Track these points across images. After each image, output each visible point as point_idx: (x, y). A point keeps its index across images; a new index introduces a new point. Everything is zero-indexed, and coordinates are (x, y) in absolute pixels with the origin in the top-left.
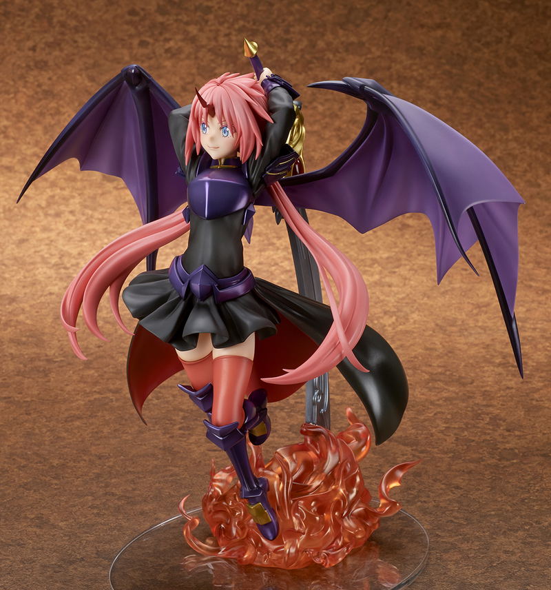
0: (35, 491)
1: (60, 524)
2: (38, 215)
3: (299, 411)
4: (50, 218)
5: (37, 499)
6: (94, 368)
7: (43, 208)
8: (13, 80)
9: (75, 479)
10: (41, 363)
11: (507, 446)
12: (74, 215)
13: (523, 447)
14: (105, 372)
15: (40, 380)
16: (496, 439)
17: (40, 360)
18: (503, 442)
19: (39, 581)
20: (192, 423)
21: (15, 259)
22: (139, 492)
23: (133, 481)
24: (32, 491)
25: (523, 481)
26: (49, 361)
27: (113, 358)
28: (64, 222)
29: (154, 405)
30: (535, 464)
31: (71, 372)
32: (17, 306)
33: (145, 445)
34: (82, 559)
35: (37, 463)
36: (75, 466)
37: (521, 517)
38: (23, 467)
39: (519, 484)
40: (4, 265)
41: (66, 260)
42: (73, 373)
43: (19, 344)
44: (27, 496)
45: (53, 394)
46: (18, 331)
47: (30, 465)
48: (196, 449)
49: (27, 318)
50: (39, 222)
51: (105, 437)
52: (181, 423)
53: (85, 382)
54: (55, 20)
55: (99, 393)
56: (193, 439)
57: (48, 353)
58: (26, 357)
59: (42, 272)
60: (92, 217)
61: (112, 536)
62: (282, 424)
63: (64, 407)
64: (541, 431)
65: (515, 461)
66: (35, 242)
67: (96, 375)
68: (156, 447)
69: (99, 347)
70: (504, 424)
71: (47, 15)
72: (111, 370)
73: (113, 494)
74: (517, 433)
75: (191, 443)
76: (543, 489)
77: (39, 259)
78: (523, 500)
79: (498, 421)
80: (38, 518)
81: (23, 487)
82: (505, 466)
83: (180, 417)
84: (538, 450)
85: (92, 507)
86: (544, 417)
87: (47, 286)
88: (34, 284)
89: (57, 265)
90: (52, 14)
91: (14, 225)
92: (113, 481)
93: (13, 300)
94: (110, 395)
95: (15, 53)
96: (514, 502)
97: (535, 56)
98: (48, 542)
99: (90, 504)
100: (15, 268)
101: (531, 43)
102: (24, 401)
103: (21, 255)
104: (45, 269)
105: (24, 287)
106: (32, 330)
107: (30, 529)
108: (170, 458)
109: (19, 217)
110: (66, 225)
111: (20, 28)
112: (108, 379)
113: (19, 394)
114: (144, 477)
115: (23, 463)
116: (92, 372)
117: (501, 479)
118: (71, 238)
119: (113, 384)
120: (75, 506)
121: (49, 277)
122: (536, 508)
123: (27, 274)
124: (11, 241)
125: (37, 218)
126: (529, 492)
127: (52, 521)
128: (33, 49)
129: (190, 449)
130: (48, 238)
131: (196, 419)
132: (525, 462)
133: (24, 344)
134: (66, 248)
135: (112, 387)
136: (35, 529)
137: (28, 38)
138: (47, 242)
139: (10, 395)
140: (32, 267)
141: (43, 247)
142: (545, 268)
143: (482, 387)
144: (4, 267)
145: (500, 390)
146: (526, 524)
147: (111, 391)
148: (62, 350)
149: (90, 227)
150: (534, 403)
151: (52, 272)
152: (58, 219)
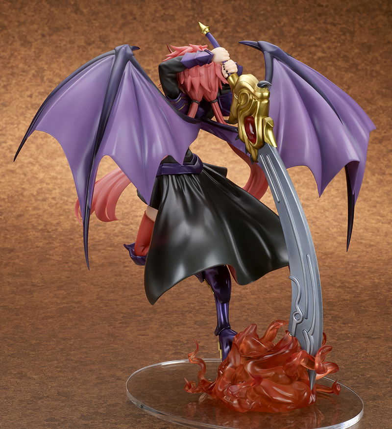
0: (18, 358)
1: (34, 377)
2: (31, 200)
3: (202, 313)
4: (39, 202)
5: (19, 363)
6: (64, 290)
7: (34, 196)
8: (17, 116)
9: (46, 352)
10: (28, 287)
11: (343, 332)
12: (55, 200)
13: (354, 333)
14: (72, 292)
15: (27, 296)
16: (335, 328)
17: (27, 285)
18: (340, 330)
19: (17, 409)
20: (129, 320)
21: (15, 226)
22: (89, 359)
23: (86, 353)
24: (16, 358)
25: (353, 352)
26: (34, 286)
27: (77, 284)
28: (49, 204)
29: (104, 310)
30: (361, 342)
31: (48, 292)
32: (14, 254)
33: (96, 332)
34: (48, 396)
35: (21, 342)
36: (47, 345)
37: (351, 372)
38: (11, 345)
39: (350, 354)
40: (7, 230)
41: (48, 227)
42: (50, 292)
43: (14, 276)
44: (12, 361)
45: (35, 304)
46: (14, 269)
47: (16, 344)
48: (130, 334)
49: (21, 261)
50: (32, 204)
51: (69, 328)
52: (121, 320)
53: (57, 298)
54: (45, 78)
55: (67, 303)
56: (128, 329)
57: (34, 281)
58: (19, 283)
59: (32, 234)
60: (67, 201)
61: (69, 383)
62: (190, 320)
63: (41, 312)
64: (366, 324)
65: (348, 341)
66: (28, 217)
67: (65, 293)
68: (103, 333)
69: (68, 277)
70: (341, 320)
71: (40, 75)
72: (76, 291)
73: (72, 360)
74: (350, 325)
75: (127, 331)
76: (367, 356)
77: (30, 227)
78: (353, 362)
79: (337, 318)
80: (19, 373)
81: (10, 356)
82: (341, 344)
83: (121, 317)
84: (364, 334)
85: (57, 367)
86: (369, 316)
87: (35, 242)
88: (27, 241)
89: (43, 230)
90: (44, 74)
91: (15, 206)
92: (72, 352)
93: (11, 250)
94: (74, 305)
95: (18, 99)
96: (347, 364)
97: (365, 101)
98: (25, 387)
99: (56, 365)
100: (14, 232)
101: (362, 93)
102: (15, 308)
103: (19, 224)
104: (34, 233)
105: (19, 243)
106: (23, 268)
107: (13, 380)
108: (112, 340)
109: (18, 201)
110: (49, 206)
111: (22, 83)
112: (73, 296)
113: (12, 304)
114: (94, 350)
115: (12, 342)
116: (63, 291)
117: (338, 351)
118: (53, 214)
119: (77, 299)
120: (45, 367)
121: (37, 237)
122: (361, 367)
123: (22, 236)
124: (12, 216)
125: (30, 202)
126: (357, 358)
127: (28, 375)
128: (31, 96)
129: (126, 334)
130: (37, 214)
131: (132, 318)
132: (355, 341)
133: (18, 276)
134: (49, 220)
135: (75, 300)
136: (16, 380)
137: (27, 89)
138: (36, 216)
139: (6, 305)
140: (26, 231)
141: (33, 219)
142: (371, 232)
143: (327, 299)
144: (6, 231)
145: (339, 301)
146: (354, 376)
147: (74, 302)
148: (43, 279)
149: (66, 207)
150: (362, 308)
151: (39, 234)
152: (44, 203)
